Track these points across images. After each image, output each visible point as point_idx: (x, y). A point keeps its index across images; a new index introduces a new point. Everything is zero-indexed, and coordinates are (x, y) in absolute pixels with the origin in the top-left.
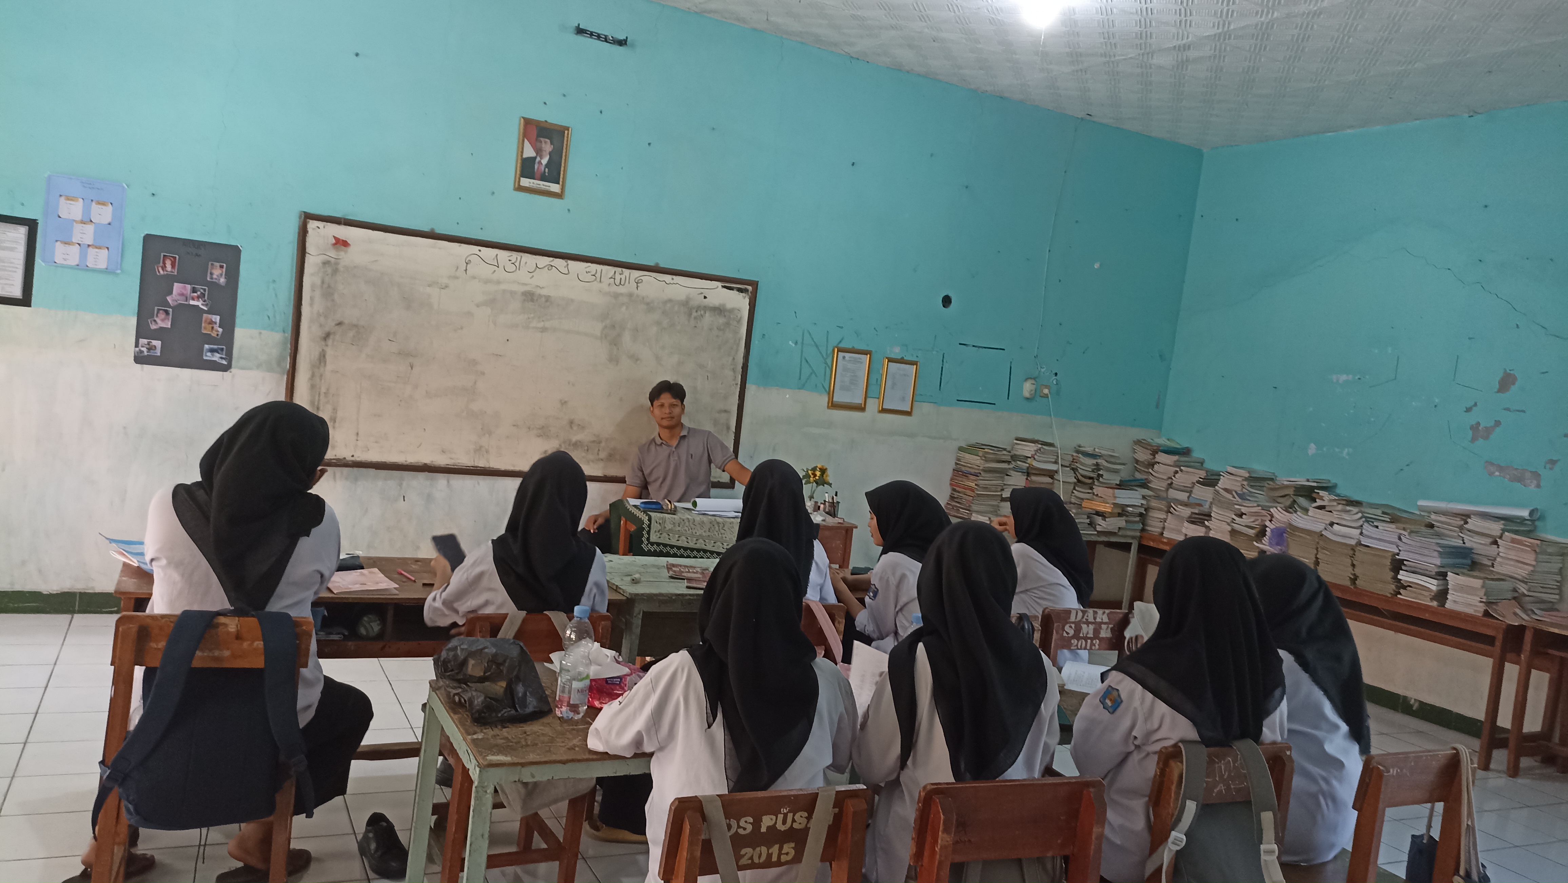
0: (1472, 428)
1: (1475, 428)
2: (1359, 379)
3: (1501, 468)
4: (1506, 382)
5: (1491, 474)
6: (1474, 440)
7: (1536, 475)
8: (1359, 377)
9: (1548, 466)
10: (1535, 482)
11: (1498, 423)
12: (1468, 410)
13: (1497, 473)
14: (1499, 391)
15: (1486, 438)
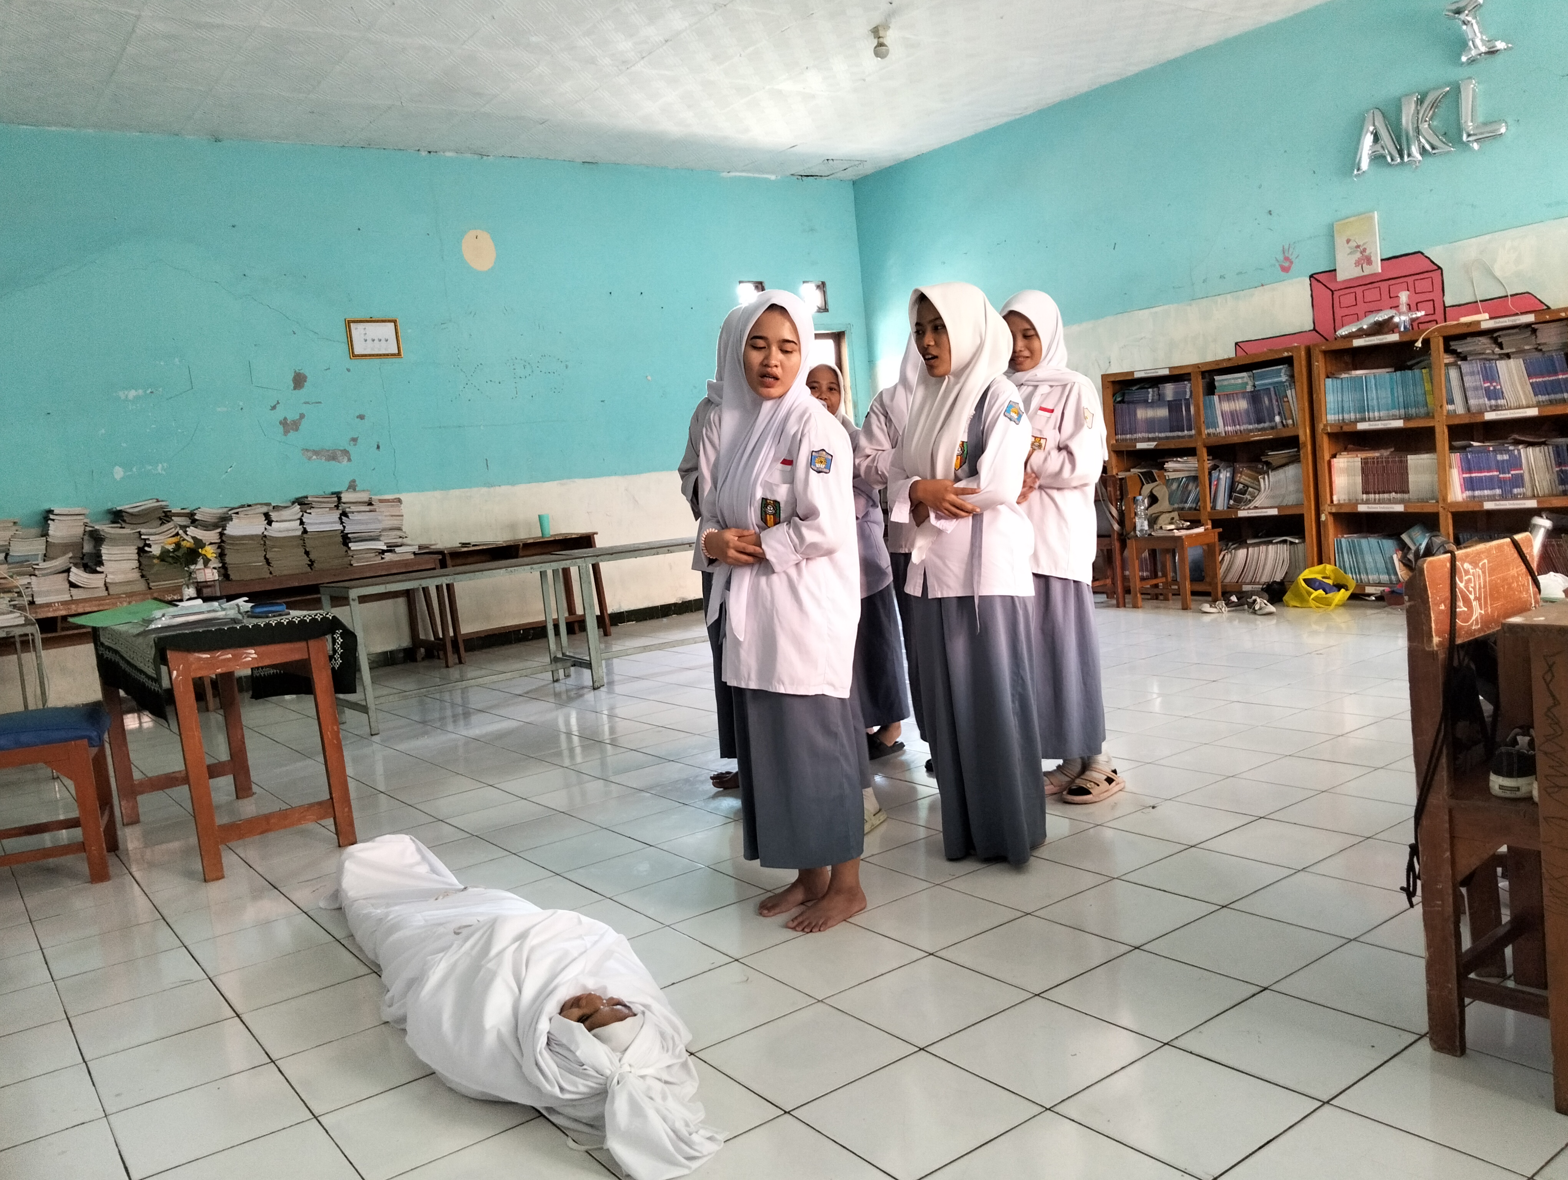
0: (281, 423)
1: (284, 423)
2: (152, 392)
3: (316, 453)
4: (299, 381)
5: (310, 459)
6: (286, 432)
7: (346, 452)
8: (150, 390)
9: (352, 442)
10: (346, 459)
11: (302, 416)
12: (274, 408)
13: (314, 457)
14: (295, 388)
15: (297, 430)
